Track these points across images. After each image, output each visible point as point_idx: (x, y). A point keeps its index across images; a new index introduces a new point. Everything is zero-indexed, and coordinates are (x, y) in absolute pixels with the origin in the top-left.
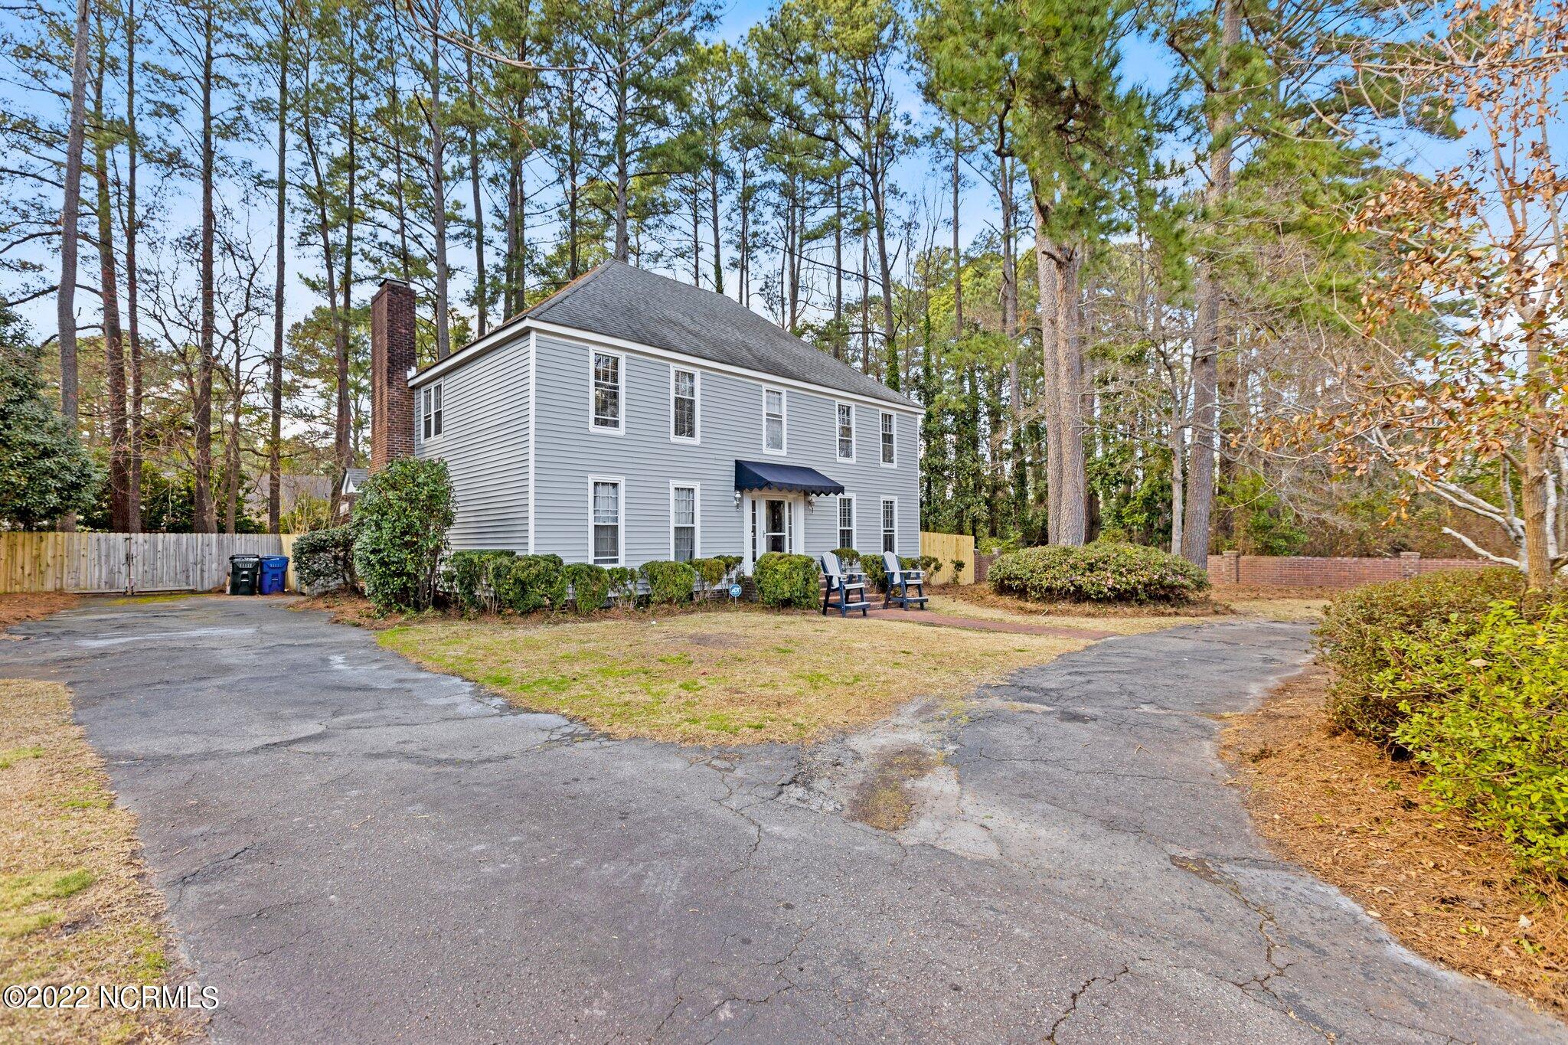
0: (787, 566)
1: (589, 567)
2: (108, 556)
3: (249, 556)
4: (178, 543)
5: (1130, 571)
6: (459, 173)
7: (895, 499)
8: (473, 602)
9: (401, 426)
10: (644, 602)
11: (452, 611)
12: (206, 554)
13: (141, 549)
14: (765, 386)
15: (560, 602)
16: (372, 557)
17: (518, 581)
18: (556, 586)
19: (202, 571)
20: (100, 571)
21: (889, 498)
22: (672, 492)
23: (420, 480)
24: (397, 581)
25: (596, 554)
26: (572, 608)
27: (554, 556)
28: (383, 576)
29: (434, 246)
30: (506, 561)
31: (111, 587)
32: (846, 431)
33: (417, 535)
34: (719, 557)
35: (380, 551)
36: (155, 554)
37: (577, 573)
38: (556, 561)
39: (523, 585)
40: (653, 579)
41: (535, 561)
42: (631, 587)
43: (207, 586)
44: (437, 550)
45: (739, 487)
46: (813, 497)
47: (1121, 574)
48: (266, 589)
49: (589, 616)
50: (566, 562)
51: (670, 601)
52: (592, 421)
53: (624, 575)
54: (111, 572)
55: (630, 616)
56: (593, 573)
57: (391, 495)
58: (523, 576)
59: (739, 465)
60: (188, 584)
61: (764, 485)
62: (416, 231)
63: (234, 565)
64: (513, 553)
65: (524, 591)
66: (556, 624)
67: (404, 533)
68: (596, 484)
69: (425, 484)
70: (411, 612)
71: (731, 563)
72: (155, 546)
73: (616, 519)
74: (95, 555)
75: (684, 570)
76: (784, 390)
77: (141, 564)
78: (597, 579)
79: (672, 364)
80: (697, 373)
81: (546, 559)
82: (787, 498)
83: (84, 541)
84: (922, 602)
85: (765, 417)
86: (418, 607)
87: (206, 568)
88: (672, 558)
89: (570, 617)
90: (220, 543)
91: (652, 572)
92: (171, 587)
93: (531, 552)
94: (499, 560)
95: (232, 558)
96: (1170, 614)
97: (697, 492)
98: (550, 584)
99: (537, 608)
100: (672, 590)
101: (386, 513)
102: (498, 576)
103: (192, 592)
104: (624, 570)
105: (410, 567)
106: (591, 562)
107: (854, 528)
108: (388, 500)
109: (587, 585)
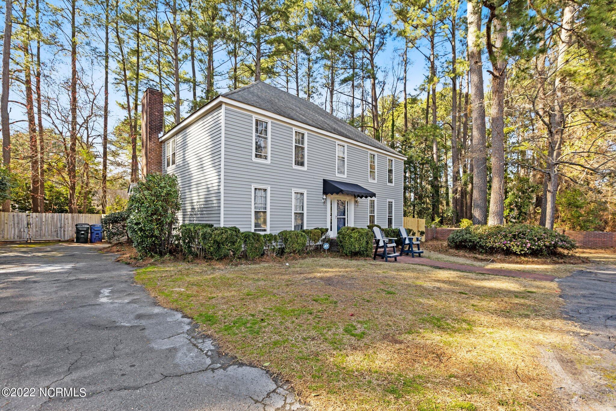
0: (357, 234)
1: (253, 233)
2: (18, 223)
3: (85, 224)
4: (53, 218)
5: (539, 239)
6: (185, 57)
7: (393, 201)
8: (191, 252)
9: (155, 161)
10: (281, 252)
11: (179, 255)
12: (66, 223)
13: (34, 220)
14: (338, 142)
15: (239, 253)
16: (135, 227)
17: (215, 241)
18: (237, 245)
19: (64, 231)
20: (15, 230)
21: (390, 200)
22: (293, 194)
23: (162, 185)
24: (149, 240)
25: (255, 226)
26: (245, 256)
27: (235, 228)
28: (142, 237)
29: (175, 90)
30: (209, 230)
31: (20, 238)
32: (372, 167)
33: (161, 216)
34: (316, 229)
35: (139, 224)
36: (41, 223)
37: (247, 236)
38: (236, 230)
39: (218, 244)
40: (286, 240)
41: (225, 230)
42: (274, 244)
43: (66, 239)
44: (171, 223)
45: (325, 192)
46: (359, 199)
47: (534, 240)
48: (93, 240)
49: (254, 261)
50: (242, 230)
51: (294, 251)
52: (254, 155)
53: (271, 238)
54: (20, 231)
55: (274, 260)
56: (256, 237)
57: (146, 193)
58: (218, 239)
59: (325, 181)
60: (57, 237)
61: (339, 191)
62: (167, 82)
63: (77, 228)
64: (212, 226)
65: (219, 247)
66: (236, 265)
67: (152, 214)
68: (256, 189)
69: (165, 187)
70: (157, 257)
71: (324, 231)
72: (41, 219)
73: (265, 208)
74: (12, 223)
75: (302, 235)
76: (346, 144)
77: (35, 227)
78: (258, 240)
79: (294, 128)
80: (306, 133)
81: (232, 229)
82: (346, 199)
83: (6, 216)
84: (419, 253)
85: (337, 158)
86: (161, 254)
87: (66, 230)
88: (293, 229)
89: (243, 261)
90: (73, 218)
91: (284, 236)
92: (49, 238)
93: (222, 225)
94: (205, 230)
95: (76, 225)
96: (561, 263)
97: (305, 195)
98: (233, 243)
99: (226, 256)
100: (296, 246)
101: (143, 203)
102: (204, 238)
103: (60, 241)
104: (271, 235)
105: (156, 233)
106: (253, 231)
107: (376, 215)
108: (144, 195)
109: (253, 243)
